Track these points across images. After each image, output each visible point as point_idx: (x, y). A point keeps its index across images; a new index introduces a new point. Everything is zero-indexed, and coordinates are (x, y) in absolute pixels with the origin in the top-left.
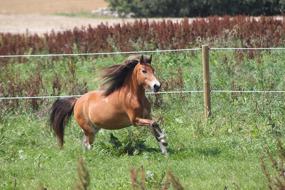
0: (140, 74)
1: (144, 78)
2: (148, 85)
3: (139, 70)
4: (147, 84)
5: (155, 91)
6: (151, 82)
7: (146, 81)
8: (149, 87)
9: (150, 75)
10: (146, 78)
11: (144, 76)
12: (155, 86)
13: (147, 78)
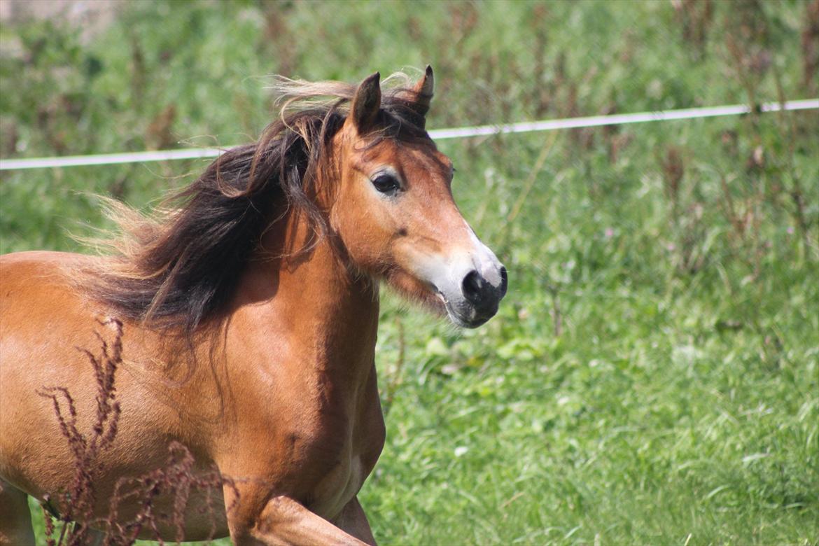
0: (355, 201)
1: (387, 228)
2: (420, 275)
3: (351, 178)
4: (413, 268)
5: (473, 314)
6: (438, 257)
7: (405, 247)
8: (425, 290)
9: (429, 211)
10: (403, 232)
11: (386, 213)
12: (471, 281)
13: (411, 227)
